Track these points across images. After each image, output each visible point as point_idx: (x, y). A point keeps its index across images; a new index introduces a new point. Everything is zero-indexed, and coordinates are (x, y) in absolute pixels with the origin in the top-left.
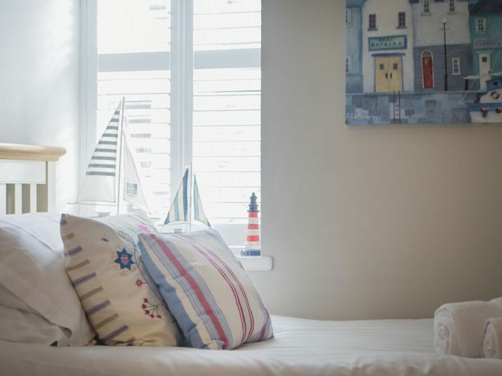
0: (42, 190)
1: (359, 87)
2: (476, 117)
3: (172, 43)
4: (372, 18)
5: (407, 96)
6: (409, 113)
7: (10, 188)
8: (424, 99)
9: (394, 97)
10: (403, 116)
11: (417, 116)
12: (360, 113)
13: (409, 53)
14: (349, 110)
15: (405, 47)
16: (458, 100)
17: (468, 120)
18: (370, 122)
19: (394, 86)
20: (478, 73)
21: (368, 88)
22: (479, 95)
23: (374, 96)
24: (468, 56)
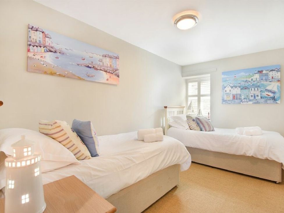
0: (183, 111)
1: (224, 99)
2: (241, 103)
3: (198, 94)
4: (226, 91)
5: (231, 100)
6: (231, 102)
7: (178, 111)
8: (233, 101)
9: (229, 101)
10: (230, 103)
11: (232, 103)
12: (224, 103)
13: (231, 95)
14: (222, 102)
15: (231, 94)
16: (239, 101)
17: (240, 103)
18: (225, 104)
19: (229, 99)
20: (241, 97)
21: (225, 99)
22: (242, 100)
23: (226, 100)
24: (240, 95)
